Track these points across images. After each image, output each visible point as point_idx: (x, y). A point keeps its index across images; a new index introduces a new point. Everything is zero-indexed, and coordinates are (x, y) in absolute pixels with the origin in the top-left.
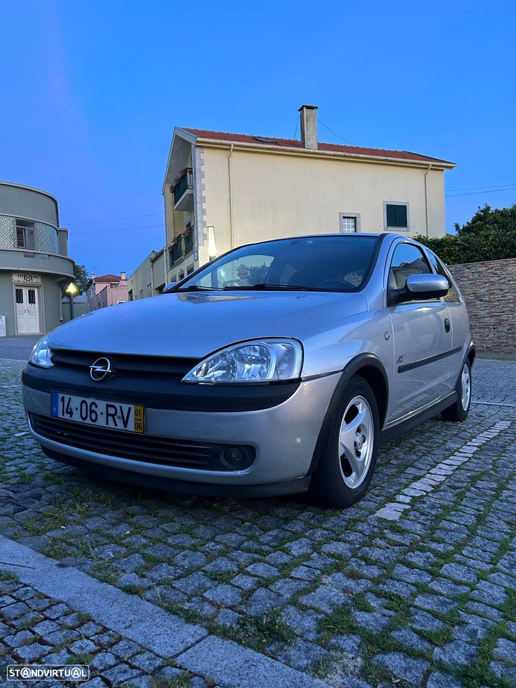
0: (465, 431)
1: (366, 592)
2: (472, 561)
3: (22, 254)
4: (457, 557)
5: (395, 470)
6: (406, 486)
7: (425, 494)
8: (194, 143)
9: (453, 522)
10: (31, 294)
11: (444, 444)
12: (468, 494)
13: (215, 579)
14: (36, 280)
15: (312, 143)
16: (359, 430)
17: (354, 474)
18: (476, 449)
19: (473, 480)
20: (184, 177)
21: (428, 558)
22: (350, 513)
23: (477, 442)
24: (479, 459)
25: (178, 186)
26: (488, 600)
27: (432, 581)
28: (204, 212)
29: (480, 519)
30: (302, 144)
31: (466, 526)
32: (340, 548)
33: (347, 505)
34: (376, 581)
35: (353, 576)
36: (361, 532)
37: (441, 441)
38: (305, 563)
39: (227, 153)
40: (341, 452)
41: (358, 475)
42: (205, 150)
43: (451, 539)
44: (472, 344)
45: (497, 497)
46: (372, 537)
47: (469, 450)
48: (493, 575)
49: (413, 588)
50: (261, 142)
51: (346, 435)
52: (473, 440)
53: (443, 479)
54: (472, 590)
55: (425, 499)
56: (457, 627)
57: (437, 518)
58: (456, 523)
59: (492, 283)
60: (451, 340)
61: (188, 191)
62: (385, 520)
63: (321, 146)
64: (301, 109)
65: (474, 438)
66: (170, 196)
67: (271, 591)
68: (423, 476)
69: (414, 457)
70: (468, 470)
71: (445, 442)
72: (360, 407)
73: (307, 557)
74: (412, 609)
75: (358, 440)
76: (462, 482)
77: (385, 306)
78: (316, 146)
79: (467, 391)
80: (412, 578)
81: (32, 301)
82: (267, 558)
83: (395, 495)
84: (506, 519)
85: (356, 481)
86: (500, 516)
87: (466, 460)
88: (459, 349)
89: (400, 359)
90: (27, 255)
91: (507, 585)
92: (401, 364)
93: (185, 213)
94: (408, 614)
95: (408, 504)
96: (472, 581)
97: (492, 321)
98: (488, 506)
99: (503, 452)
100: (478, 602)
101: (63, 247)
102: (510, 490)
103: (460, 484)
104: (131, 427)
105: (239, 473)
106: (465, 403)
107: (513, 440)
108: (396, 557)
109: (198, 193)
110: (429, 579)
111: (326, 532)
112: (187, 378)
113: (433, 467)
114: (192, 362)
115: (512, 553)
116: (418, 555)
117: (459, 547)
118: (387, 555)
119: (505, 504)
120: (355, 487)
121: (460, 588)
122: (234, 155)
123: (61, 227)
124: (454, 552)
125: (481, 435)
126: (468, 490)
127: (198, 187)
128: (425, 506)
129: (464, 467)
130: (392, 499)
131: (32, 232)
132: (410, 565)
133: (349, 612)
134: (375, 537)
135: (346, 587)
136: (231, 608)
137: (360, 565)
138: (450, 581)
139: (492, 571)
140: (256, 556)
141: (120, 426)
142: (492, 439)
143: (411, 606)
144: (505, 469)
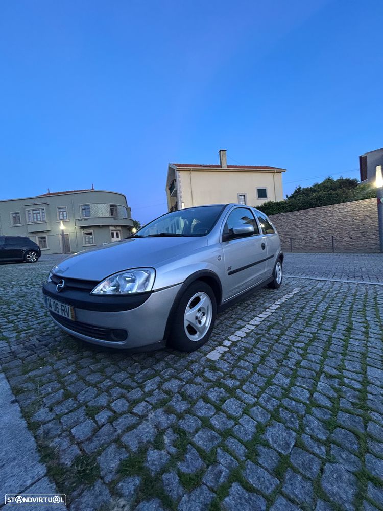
0: (277, 295)
1: (169, 428)
2: (246, 395)
3: (113, 219)
4: (238, 391)
5: (232, 322)
6: (233, 333)
7: (240, 339)
8: (176, 169)
9: (247, 361)
10: (117, 234)
11: (263, 304)
12: (263, 339)
13: (87, 415)
14: (119, 228)
15: (224, 166)
16: (199, 310)
17: (198, 333)
18: (278, 306)
19: (270, 327)
20: (173, 183)
21: (221, 393)
22: (194, 356)
23: (280, 302)
24: (277, 313)
25: (171, 187)
26: (241, 436)
27: (214, 415)
28: (181, 197)
29: (263, 358)
30: (221, 166)
31: (253, 364)
32: (173, 385)
33: (192, 350)
34: (180, 416)
35: (169, 411)
36: (192, 371)
37: (262, 302)
38: (147, 399)
39: (189, 172)
40: (186, 324)
41: (201, 333)
42: (180, 172)
43: (241, 375)
44: (281, 252)
45: (277, 341)
46: (196, 375)
47: (274, 307)
48: (254, 408)
49: (200, 422)
50: (204, 166)
51: (190, 314)
52: (279, 300)
53: (253, 327)
54: (236, 424)
55: (238, 344)
56: (210, 467)
57: (240, 358)
58: (248, 362)
59: (302, 220)
60: (267, 253)
61: (175, 189)
62: (210, 360)
63: (228, 166)
64: (220, 152)
65: (280, 299)
66: (169, 191)
67: (113, 426)
68: (243, 327)
69: (245, 313)
70: (269, 321)
71: (265, 302)
72: (201, 297)
73: (150, 393)
74: (189, 446)
75: (199, 315)
76: (263, 330)
77: (221, 241)
78: (226, 166)
79: (279, 274)
80: (202, 413)
81: (118, 237)
82: (129, 395)
83: (224, 340)
84: (277, 358)
85: (199, 337)
86: (275, 355)
87: (270, 314)
88: (273, 256)
89: (230, 268)
90: (115, 219)
91: (259, 419)
92: (230, 271)
93: (175, 198)
94: (185, 451)
95: (228, 347)
96: (238, 415)
97: (303, 236)
98: (270, 347)
99: (291, 308)
100: (235, 438)
101: (129, 215)
102: (286, 335)
103: (261, 332)
104: (70, 318)
105: (120, 343)
106: (278, 280)
107: (299, 300)
108: (202, 393)
109: (179, 190)
110: (213, 414)
111: (173, 371)
112: (95, 291)
113: (252, 319)
114: (96, 283)
115: (272, 387)
116: (216, 390)
117: (243, 382)
118: (197, 391)
119: (281, 346)
120: (199, 340)
121: (229, 422)
122: (192, 172)
123: (128, 207)
124: (238, 388)
125: (284, 297)
126: (264, 336)
127: (178, 187)
128: (236, 349)
129: (268, 319)
130: (220, 344)
131: (116, 210)
132: (206, 400)
133: (147, 450)
134: (197, 376)
135: (159, 422)
136: (78, 444)
137: (178, 400)
138: (225, 416)
139: (255, 405)
140: (125, 392)
141: (67, 316)
142: (288, 299)
143: (190, 443)
144: (289, 320)
